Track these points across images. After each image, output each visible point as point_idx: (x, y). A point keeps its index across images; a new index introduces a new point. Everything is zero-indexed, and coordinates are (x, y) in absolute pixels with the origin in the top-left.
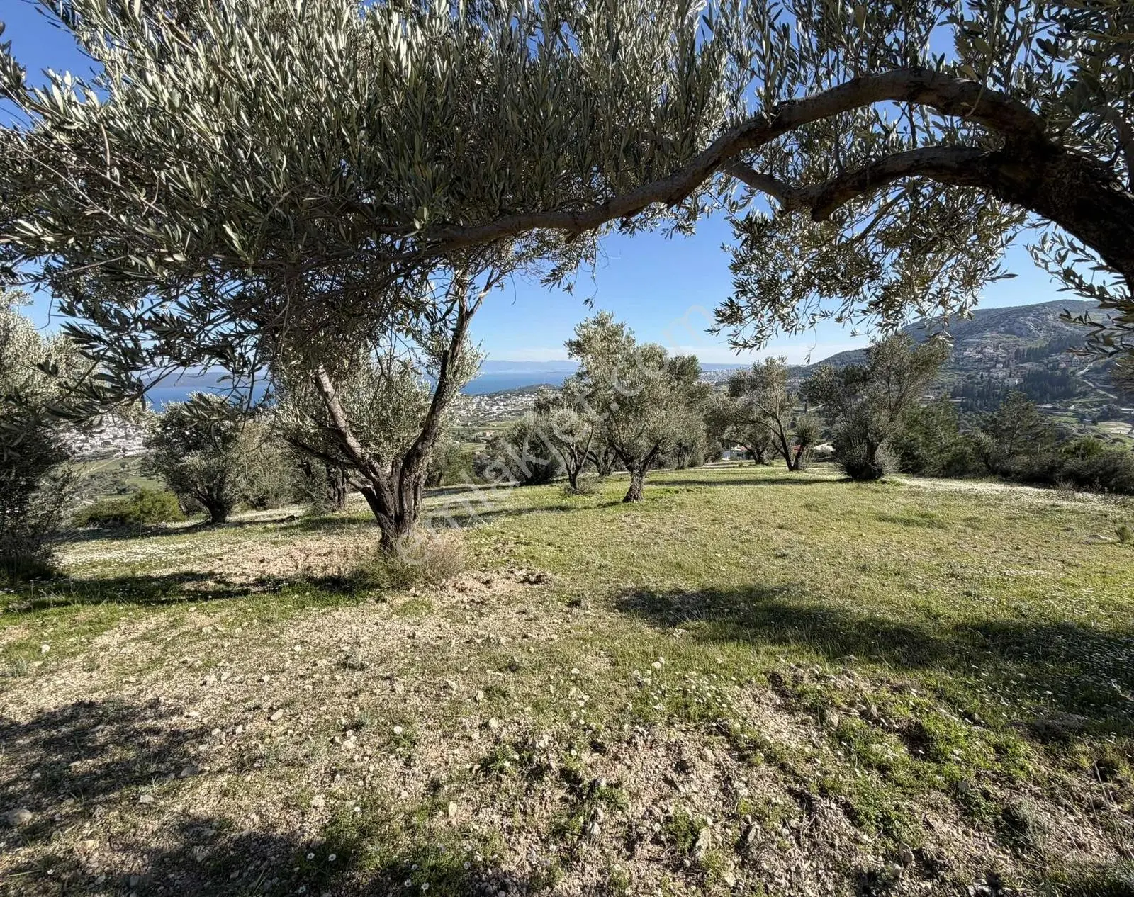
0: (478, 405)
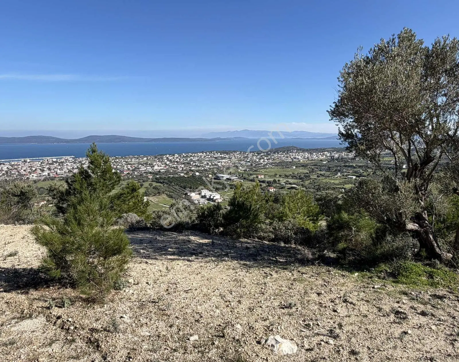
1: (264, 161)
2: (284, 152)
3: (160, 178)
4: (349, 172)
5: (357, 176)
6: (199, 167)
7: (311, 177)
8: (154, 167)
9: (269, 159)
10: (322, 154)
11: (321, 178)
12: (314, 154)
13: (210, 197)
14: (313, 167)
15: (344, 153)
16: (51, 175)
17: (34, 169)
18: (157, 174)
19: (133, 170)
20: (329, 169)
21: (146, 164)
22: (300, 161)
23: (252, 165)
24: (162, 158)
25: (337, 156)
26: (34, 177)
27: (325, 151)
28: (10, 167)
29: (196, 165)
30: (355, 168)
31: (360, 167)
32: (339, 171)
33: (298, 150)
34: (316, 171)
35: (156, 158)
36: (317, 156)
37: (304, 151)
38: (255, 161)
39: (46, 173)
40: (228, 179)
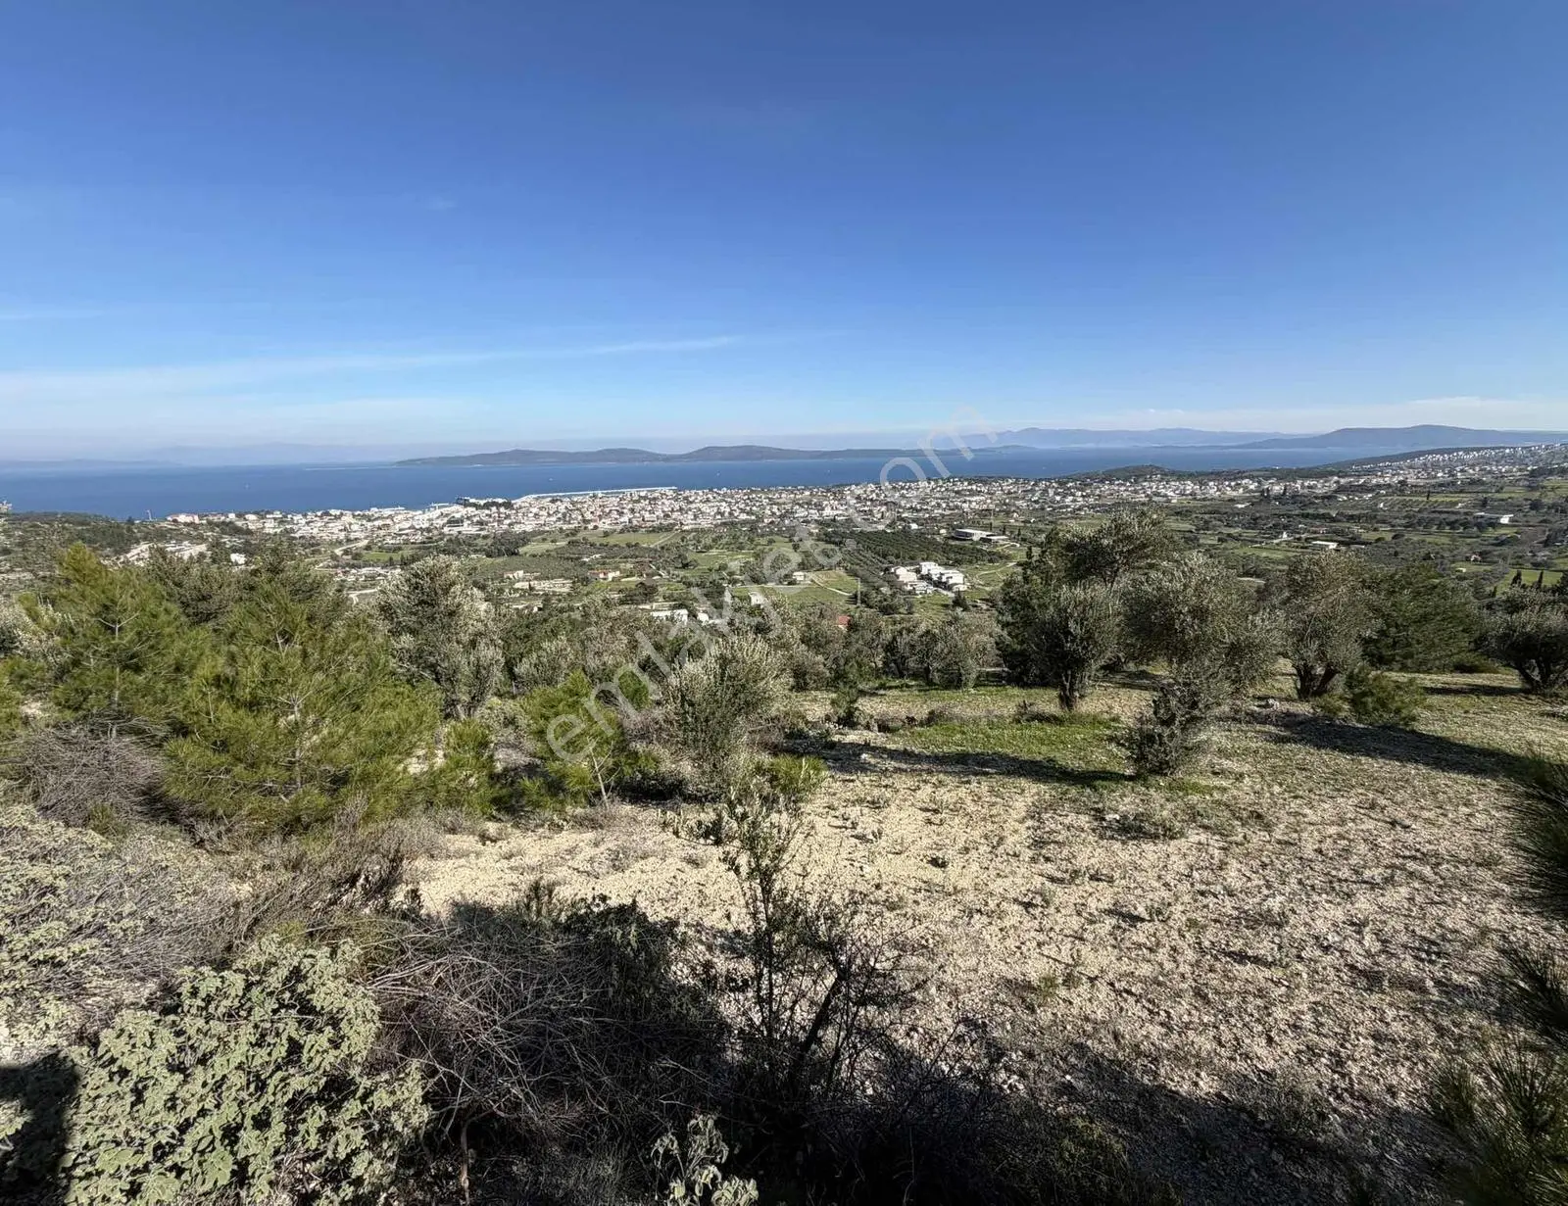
0: (1042, 494)
1: (1074, 501)
2: (1126, 480)
3: (834, 532)
4: (1315, 532)
5: (1340, 543)
6: (918, 511)
7: (1201, 541)
8: (823, 509)
9: (1088, 496)
10: (1233, 484)
11: (1231, 544)
12: (1211, 484)
13: (940, 578)
14: (1206, 517)
15: (1299, 482)
16: (635, 522)
17: (607, 510)
18: (829, 526)
19: (780, 517)
20: (1254, 523)
21: (809, 503)
22: (1169, 501)
23: (1043, 509)
24: (841, 492)
25: (1278, 489)
26: (605, 525)
27: (1242, 478)
28: (571, 507)
29: (911, 507)
30: (1333, 520)
31: (1351, 518)
32: (1286, 527)
33: (1166, 475)
34: (1214, 526)
35: (828, 491)
36: (1219, 490)
37: (1181, 476)
38: (1053, 501)
39: (625, 519)
40: (984, 540)
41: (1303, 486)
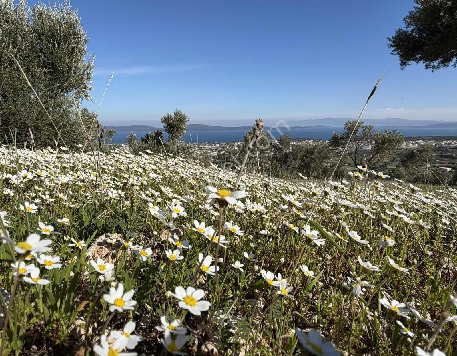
15: (444, 142)
41: (446, 144)
